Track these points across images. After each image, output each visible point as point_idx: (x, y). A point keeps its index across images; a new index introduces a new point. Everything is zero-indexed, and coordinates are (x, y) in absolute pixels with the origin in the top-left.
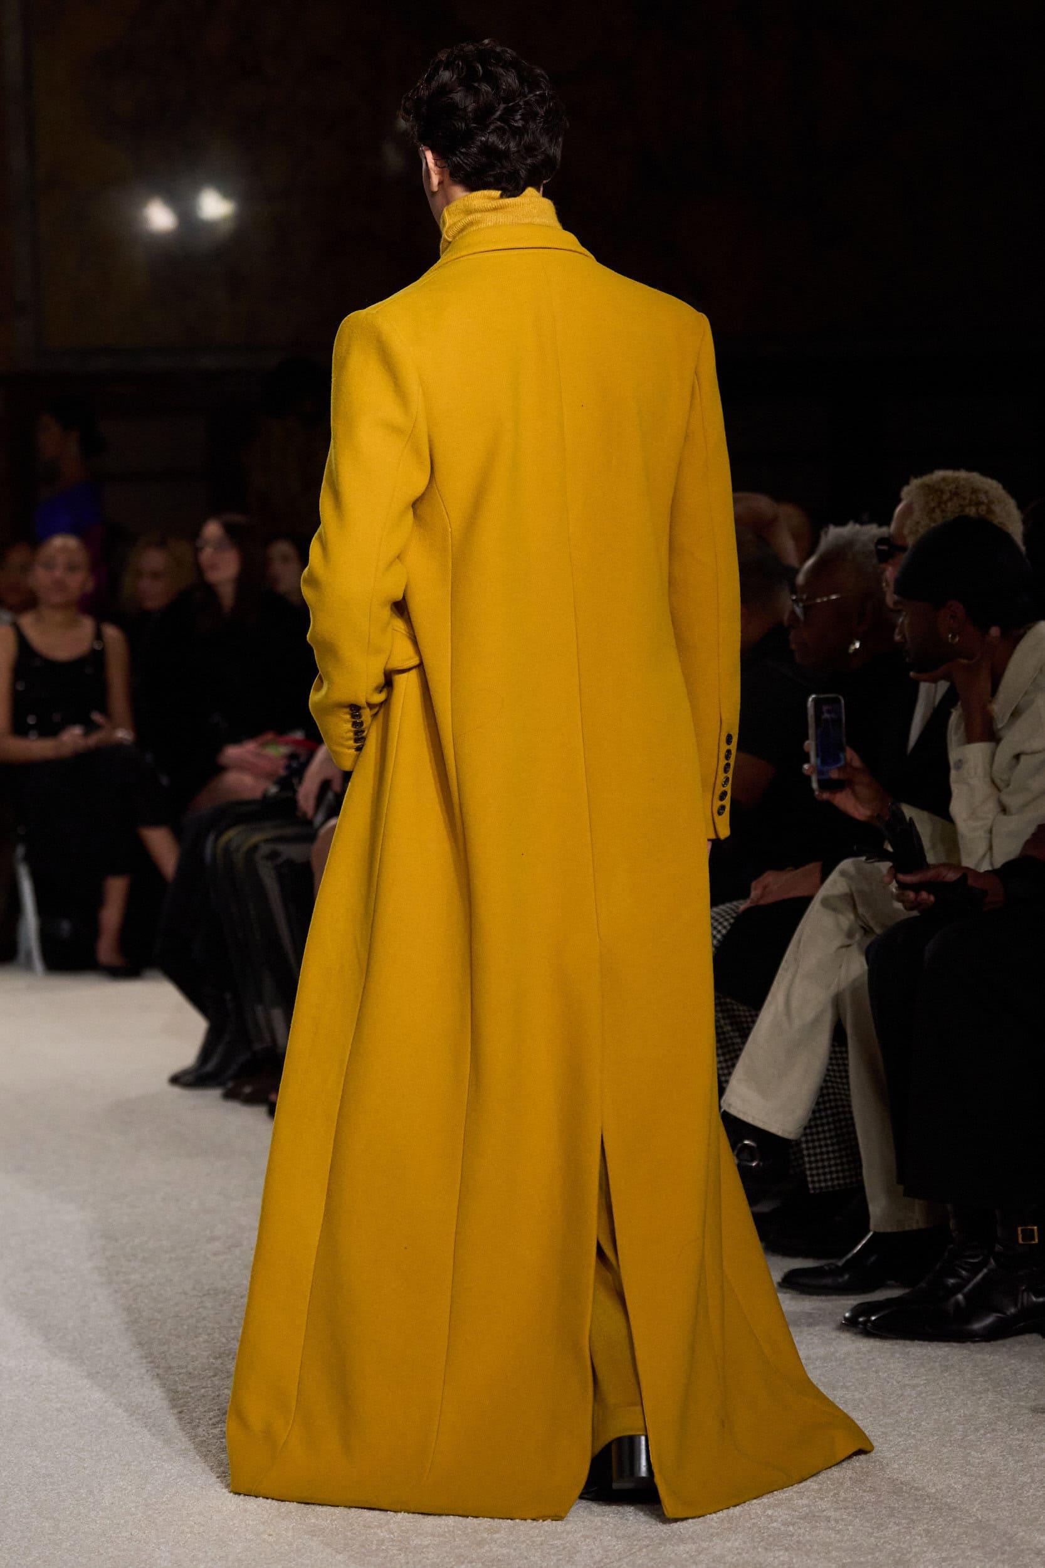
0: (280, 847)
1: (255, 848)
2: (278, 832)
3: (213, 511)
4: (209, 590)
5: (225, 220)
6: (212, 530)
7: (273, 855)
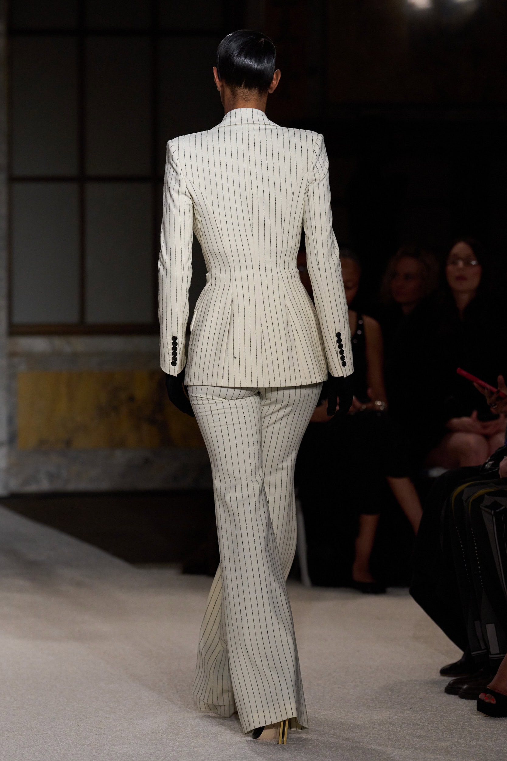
2: (498, 488)
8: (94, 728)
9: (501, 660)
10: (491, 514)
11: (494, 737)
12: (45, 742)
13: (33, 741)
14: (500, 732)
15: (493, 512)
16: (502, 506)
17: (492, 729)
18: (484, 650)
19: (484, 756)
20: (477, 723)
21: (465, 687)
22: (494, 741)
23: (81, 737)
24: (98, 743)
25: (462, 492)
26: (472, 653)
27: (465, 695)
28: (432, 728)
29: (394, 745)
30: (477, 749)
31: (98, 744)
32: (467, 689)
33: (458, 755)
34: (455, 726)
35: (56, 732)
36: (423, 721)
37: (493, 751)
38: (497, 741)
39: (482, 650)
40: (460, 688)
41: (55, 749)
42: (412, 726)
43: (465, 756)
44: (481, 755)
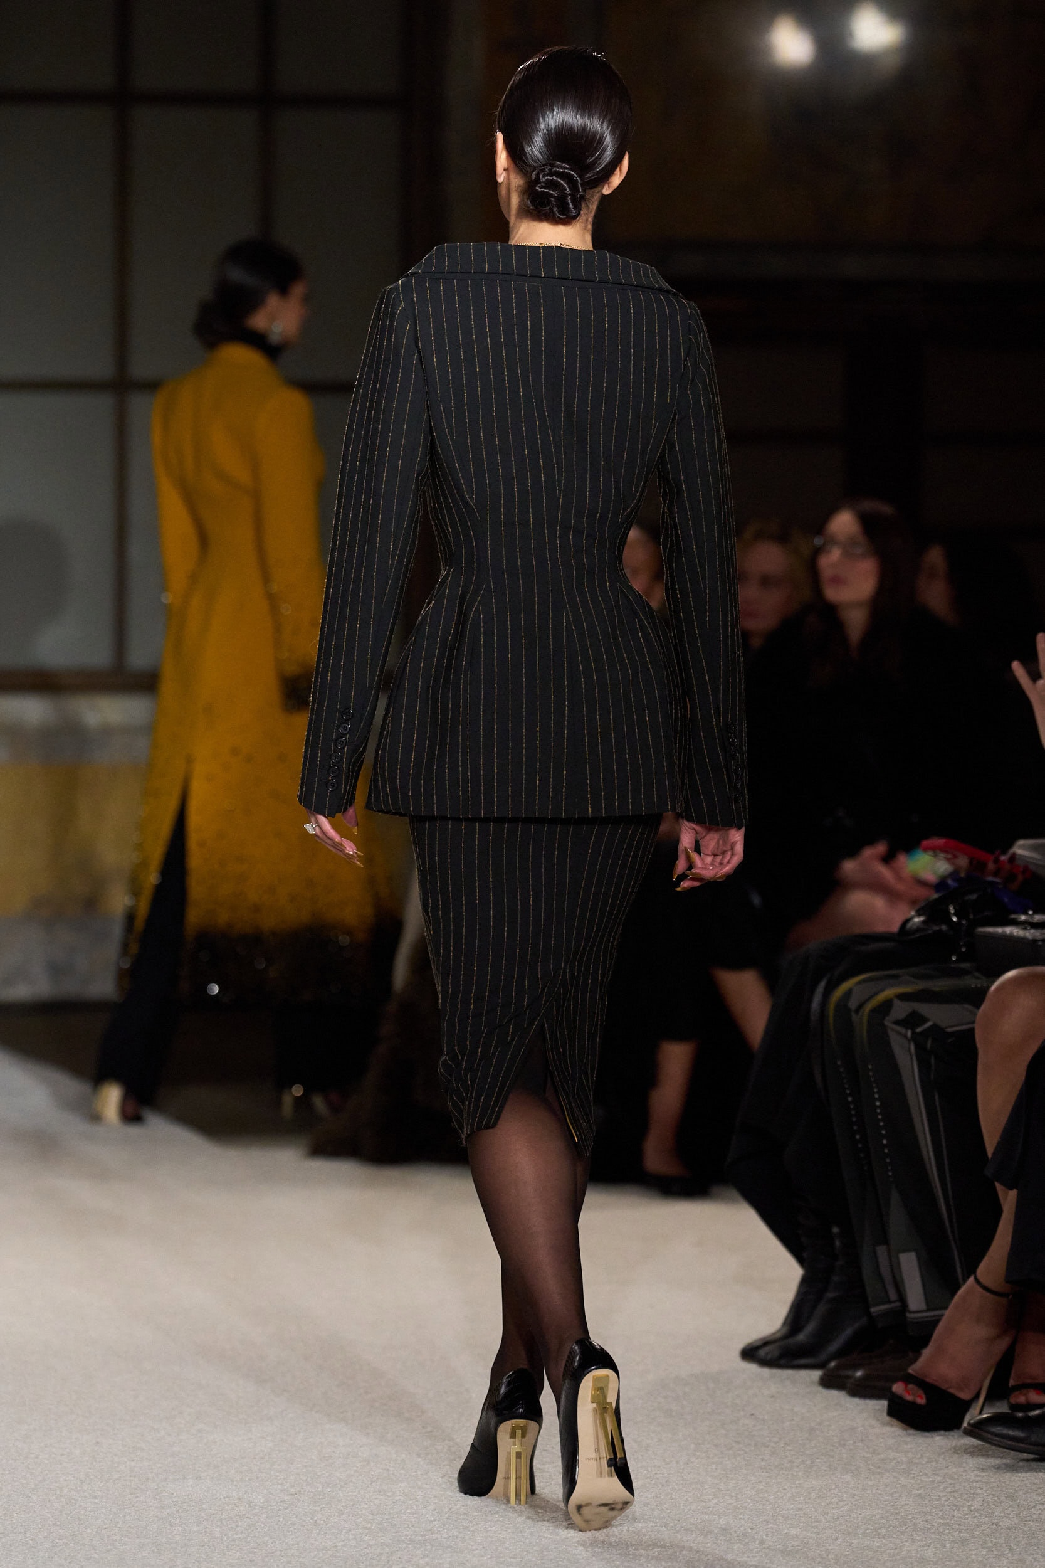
0: (923, 1009)
1: (887, 1006)
2: (921, 985)
3: (849, 495)
4: (830, 613)
5: (888, 51)
6: (844, 523)
7: (912, 1021)
8: (129, 1448)
9: (935, 1322)
10: (905, 1036)
11: (912, 1470)
12: (32, 1474)
13: (7, 1472)
14: (925, 1460)
15: (909, 1033)
16: (925, 1020)
17: (910, 1455)
18: (894, 1302)
19: (893, 1505)
20: (881, 1443)
21: (859, 1374)
22: (914, 1477)
23: (102, 1466)
24: (135, 1477)
25: (849, 993)
26: (873, 1310)
27: (860, 1390)
28: (792, 1453)
29: (717, 1484)
30: (879, 1492)
31: (136, 1479)
32: (863, 1378)
33: (841, 1503)
34: (837, 1448)
35: (53, 1456)
36: (776, 1439)
37: (911, 1496)
38: (919, 1478)
39: (889, 1302)
40: (848, 1377)
41: (52, 1487)
42: (753, 1449)
43: (855, 1505)
44: (887, 1503)
